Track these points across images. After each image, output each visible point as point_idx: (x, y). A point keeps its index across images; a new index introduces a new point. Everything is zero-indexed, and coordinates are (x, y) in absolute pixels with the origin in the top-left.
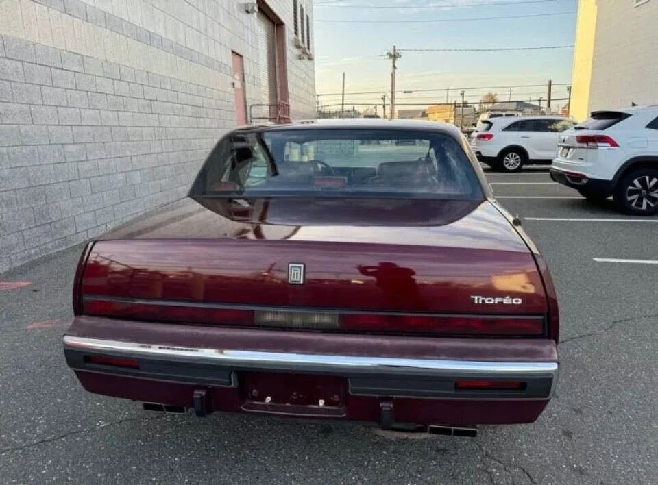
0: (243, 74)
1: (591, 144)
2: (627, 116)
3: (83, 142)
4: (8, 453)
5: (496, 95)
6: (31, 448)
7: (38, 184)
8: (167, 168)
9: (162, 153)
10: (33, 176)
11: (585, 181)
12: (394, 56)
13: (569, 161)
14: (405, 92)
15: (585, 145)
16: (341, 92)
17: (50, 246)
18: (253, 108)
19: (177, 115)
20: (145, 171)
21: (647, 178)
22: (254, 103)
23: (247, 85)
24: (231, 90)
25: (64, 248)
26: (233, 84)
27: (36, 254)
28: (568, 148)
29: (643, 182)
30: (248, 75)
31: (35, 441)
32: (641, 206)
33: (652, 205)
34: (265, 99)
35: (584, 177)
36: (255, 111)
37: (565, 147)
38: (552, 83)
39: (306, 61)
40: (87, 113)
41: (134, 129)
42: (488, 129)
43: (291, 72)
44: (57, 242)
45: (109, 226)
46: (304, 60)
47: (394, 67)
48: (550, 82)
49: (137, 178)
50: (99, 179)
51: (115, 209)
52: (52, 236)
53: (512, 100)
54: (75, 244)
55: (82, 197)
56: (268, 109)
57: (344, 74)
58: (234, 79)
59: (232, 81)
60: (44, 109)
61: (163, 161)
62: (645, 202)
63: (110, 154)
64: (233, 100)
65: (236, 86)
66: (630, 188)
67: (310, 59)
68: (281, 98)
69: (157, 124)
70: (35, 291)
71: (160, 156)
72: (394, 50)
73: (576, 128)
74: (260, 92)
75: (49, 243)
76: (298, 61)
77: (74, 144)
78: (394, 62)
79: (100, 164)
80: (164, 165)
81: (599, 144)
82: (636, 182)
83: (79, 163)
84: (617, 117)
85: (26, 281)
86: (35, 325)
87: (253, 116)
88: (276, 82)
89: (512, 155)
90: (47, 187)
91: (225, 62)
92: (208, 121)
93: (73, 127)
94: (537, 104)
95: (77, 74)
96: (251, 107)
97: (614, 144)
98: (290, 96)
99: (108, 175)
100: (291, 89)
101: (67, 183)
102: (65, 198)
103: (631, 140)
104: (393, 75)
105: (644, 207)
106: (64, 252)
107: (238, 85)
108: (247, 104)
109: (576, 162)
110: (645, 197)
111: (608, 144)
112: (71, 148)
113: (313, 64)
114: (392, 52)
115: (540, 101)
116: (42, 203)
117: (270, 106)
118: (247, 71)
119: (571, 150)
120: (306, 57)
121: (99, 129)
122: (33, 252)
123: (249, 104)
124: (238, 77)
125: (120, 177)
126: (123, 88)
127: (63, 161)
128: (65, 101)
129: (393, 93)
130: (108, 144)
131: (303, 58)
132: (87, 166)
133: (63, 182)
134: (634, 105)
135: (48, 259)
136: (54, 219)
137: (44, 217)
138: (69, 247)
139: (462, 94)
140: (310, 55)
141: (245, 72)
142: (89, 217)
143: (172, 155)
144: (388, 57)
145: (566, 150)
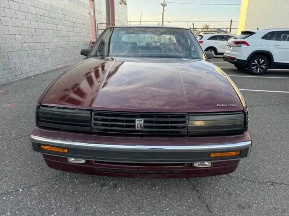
0: (94, 9)
1: (239, 45)
2: (254, 33)
3: (23, 34)
4: (3, 141)
5: (209, 25)
6: (12, 140)
7: (5, 51)
8: (60, 49)
9: (58, 42)
10: (2, 47)
11: (236, 60)
12: (164, 5)
13: (231, 52)
14: (168, 22)
15: (237, 45)
16: (140, 21)
17: (11, 78)
18: (98, 25)
19: (65, 26)
20: (51, 49)
21: (260, 59)
22: (99, 22)
23: (96, 14)
24: (88, 16)
25: (16, 80)
26: (90, 13)
27: (5, 81)
28: (230, 46)
29: (258, 61)
30: (97, 10)
31: (13, 138)
32: (257, 71)
33: (261, 71)
34: (104, 21)
35: (235, 58)
36: (99, 26)
37: (229, 46)
38: (232, 21)
39: (123, 5)
40: (25, 22)
41: (45, 30)
42: (201, 39)
43: (116, 9)
44: (13, 77)
45: (35, 72)
46: (122, 5)
47: (164, 10)
48: (231, 20)
49: (47, 52)
50: (31, 51)
51: (38, 65)
52: (11, 74)
53: (216, 28)
54: (21, 78)
55: (24, 58)
56: (105, 26)
57: (141, 12)
58: (90, 11)
59: (89, 12)
60: (6, 18)
61: (58, 46)
62: (259, 69)
63: (35, 40)
64: (90, 20)
65: (91, 14)
66: (253, 63)
67: (125, 4)
68: (112, 21)
69: (55, 29)
70: (6, 94)
71: (57, 44)
72: (164, 2)
73: (234, 38)
74: (102, 18)
75: (10, 77)
76: (120, 5)
77: (19, 35)
78: (164, 8)
79: (31, 45)
80: (59, 48)
81: (242, 45)
82: (256, 61)
83: (22, 44)
84: (250, 33)
85: (2, 91)
86: (8, 105)
87: (99, 28)
88: (109, 14)
89: (210, 51)
90: (8, 53)
91: (86, 3)
92: (78, 29)
93: (19, 28)
94: (225, 30)
95: (20, 4)
96: (98, 24)
97: (248, 45)
98: (116, 20)
99: (35, 50)
100: (116, 17)
101: (17, 52)
102: (16, 58)
103: (255, 44)
104: (163, 14)
105: (258, 71)
106: (17, 81)
107: (92, 14)
108: (96, 23)
109: (233, 52)
110: (259, 67)
111: (246, 45)
112: (18, 37)
113: (127, 7)
114: (163, 3)
115: (227, 29)
116: (6, 60)
117: (106, 24)
118: (96, 8)
119: (232, 47)
120: (123, 3)
121: (30, 29)
122: (4, 80)
123: (97, 23)
124: (92, 10)
125: (40, 51)
126: (40, 12)
127: (15, 42)
128: (15, 16)
129: (163, 22)
130: (34, 36)
131: (122, 4)
132: (26, 45)
133: (15, 51)
134: (258, 29)
135: (10, 84)
136: (12, 67)
137: (8, 66)
138: (18, 79)
139: (193, 24)
140: (125, 2)
141: (95, 8)
142: (27, 67)
143: (62, 44)
144: (161, 5)
145: (229, 47)
